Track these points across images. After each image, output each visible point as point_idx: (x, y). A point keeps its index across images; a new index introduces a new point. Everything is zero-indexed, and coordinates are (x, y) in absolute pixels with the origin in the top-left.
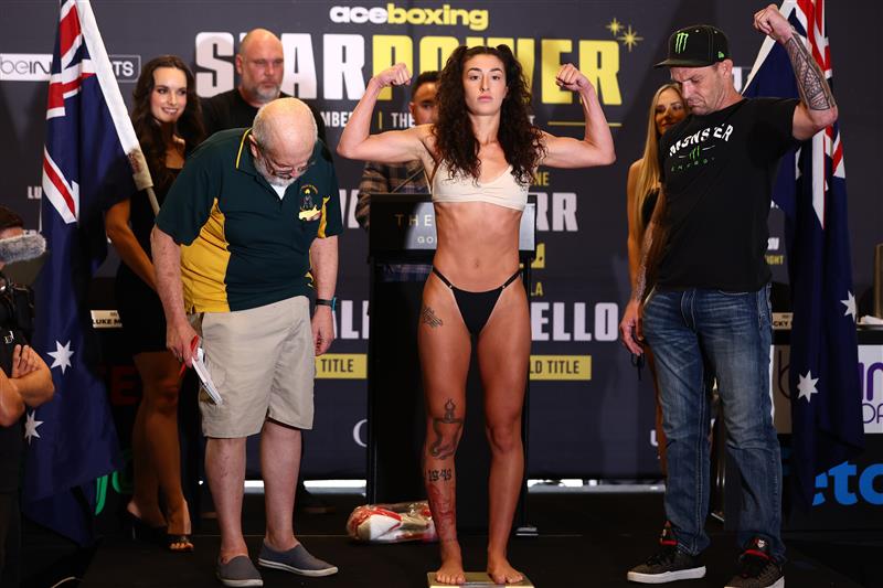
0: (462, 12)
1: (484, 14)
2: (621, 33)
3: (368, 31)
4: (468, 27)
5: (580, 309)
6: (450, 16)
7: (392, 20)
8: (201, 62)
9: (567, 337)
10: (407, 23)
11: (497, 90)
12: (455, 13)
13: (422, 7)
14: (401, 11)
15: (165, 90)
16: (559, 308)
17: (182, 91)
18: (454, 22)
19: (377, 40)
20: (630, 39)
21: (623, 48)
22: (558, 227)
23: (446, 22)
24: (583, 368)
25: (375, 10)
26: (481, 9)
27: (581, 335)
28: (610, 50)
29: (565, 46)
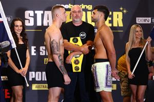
0: (86, 6)
1: (91, 6)
2: (123, 10)
6: (83, 6)
8: (26, 17)
18: (84, 8)
19: (67, 12)
20: (125, 11)
21: (123, 13)
25: (66, 5)
27: (114, 79)
28: (120, 14)
29: (110, 13)
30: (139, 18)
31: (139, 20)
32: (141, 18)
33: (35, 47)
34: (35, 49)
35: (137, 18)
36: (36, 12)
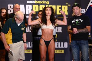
3: (32, 4)
4: (46, 4)
5: (62, 43)
7: (36, 3)
8: (8, 9)
9: (60, 47)
10: (38, 3)
11: (50, 12)
12: (45, 2)
13: (40, 1)
14: (37, 2)
15: (3, 13)
16: (59, 43)
18: (44, 3)
19: (33, 6)
20: (69, 5)
21: (68, 7)
22: (59, 32)
23: (43, 3)
24: (63, 52)
25: (33, 1)
26: (48, 1)
27: (62, 47)
28: (66, 7)
29: (60, 6)
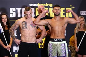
0: (49, 4)
1: (52, 4)
2: (72, 7)
4: (49, 6)
6: (47, 5)
13: (43, 4)
14: (40, 4)
17: (6, 18)
18: (47, 6)
19: (36, 8)
20: (73, 7)
21: (72, 9)
23: (46, 6)
25: (36, 4)
26: (51, 4)
29: (64, 9)
30: (82, 12)
31: (82, 13)
32: (83, 12)
33: (17, 31)
34: (16, 32)
35: (81, 12)
36: (17, 9)
